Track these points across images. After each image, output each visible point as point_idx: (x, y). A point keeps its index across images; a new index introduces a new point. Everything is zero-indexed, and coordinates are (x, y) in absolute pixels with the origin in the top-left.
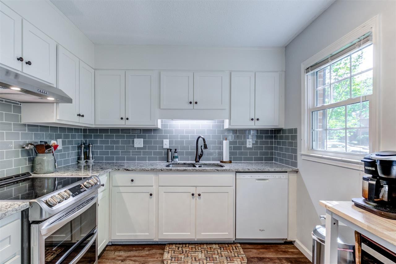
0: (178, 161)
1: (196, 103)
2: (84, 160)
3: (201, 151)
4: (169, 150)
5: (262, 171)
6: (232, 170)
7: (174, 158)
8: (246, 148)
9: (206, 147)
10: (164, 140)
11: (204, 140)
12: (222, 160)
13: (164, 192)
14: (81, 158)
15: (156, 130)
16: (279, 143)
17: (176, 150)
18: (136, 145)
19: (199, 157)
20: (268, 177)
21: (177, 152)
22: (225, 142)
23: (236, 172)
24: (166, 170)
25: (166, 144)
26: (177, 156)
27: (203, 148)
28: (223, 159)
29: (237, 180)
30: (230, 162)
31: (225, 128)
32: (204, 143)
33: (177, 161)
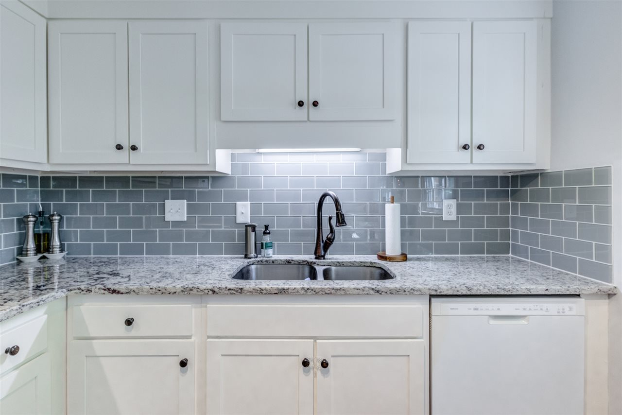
0: (274, 254)
1: (315, 104)
2: (36, 254)
3: (329, 228)
4: (250, 229)
5: (510, 293)
6: (419, 290)
7: (262, 248)
8: (440, 221)
9: (341, 220)
10: (237, 202)
11: (336, 202)
12: (381, 253)
13: (222, 355)
14: (27, 251)
15: (217, 178)
16: (526, 210)
17: (267, 227)
18: (169, 217)
19: (323, 245)
20: (525, 309)
21: (269, 233)
22: (389, 207)
23: (431, 296)
24: (228, 292)
25: (244, 213)
26: (269, 241)
27: (334, 222)
28: (384, 251)
29: (433, 318)
30: (404, 258)
31: (388, 172)
32: (337, 209)
33: (270, 254)
